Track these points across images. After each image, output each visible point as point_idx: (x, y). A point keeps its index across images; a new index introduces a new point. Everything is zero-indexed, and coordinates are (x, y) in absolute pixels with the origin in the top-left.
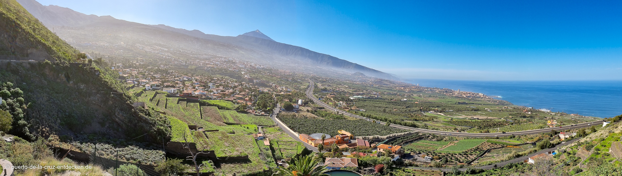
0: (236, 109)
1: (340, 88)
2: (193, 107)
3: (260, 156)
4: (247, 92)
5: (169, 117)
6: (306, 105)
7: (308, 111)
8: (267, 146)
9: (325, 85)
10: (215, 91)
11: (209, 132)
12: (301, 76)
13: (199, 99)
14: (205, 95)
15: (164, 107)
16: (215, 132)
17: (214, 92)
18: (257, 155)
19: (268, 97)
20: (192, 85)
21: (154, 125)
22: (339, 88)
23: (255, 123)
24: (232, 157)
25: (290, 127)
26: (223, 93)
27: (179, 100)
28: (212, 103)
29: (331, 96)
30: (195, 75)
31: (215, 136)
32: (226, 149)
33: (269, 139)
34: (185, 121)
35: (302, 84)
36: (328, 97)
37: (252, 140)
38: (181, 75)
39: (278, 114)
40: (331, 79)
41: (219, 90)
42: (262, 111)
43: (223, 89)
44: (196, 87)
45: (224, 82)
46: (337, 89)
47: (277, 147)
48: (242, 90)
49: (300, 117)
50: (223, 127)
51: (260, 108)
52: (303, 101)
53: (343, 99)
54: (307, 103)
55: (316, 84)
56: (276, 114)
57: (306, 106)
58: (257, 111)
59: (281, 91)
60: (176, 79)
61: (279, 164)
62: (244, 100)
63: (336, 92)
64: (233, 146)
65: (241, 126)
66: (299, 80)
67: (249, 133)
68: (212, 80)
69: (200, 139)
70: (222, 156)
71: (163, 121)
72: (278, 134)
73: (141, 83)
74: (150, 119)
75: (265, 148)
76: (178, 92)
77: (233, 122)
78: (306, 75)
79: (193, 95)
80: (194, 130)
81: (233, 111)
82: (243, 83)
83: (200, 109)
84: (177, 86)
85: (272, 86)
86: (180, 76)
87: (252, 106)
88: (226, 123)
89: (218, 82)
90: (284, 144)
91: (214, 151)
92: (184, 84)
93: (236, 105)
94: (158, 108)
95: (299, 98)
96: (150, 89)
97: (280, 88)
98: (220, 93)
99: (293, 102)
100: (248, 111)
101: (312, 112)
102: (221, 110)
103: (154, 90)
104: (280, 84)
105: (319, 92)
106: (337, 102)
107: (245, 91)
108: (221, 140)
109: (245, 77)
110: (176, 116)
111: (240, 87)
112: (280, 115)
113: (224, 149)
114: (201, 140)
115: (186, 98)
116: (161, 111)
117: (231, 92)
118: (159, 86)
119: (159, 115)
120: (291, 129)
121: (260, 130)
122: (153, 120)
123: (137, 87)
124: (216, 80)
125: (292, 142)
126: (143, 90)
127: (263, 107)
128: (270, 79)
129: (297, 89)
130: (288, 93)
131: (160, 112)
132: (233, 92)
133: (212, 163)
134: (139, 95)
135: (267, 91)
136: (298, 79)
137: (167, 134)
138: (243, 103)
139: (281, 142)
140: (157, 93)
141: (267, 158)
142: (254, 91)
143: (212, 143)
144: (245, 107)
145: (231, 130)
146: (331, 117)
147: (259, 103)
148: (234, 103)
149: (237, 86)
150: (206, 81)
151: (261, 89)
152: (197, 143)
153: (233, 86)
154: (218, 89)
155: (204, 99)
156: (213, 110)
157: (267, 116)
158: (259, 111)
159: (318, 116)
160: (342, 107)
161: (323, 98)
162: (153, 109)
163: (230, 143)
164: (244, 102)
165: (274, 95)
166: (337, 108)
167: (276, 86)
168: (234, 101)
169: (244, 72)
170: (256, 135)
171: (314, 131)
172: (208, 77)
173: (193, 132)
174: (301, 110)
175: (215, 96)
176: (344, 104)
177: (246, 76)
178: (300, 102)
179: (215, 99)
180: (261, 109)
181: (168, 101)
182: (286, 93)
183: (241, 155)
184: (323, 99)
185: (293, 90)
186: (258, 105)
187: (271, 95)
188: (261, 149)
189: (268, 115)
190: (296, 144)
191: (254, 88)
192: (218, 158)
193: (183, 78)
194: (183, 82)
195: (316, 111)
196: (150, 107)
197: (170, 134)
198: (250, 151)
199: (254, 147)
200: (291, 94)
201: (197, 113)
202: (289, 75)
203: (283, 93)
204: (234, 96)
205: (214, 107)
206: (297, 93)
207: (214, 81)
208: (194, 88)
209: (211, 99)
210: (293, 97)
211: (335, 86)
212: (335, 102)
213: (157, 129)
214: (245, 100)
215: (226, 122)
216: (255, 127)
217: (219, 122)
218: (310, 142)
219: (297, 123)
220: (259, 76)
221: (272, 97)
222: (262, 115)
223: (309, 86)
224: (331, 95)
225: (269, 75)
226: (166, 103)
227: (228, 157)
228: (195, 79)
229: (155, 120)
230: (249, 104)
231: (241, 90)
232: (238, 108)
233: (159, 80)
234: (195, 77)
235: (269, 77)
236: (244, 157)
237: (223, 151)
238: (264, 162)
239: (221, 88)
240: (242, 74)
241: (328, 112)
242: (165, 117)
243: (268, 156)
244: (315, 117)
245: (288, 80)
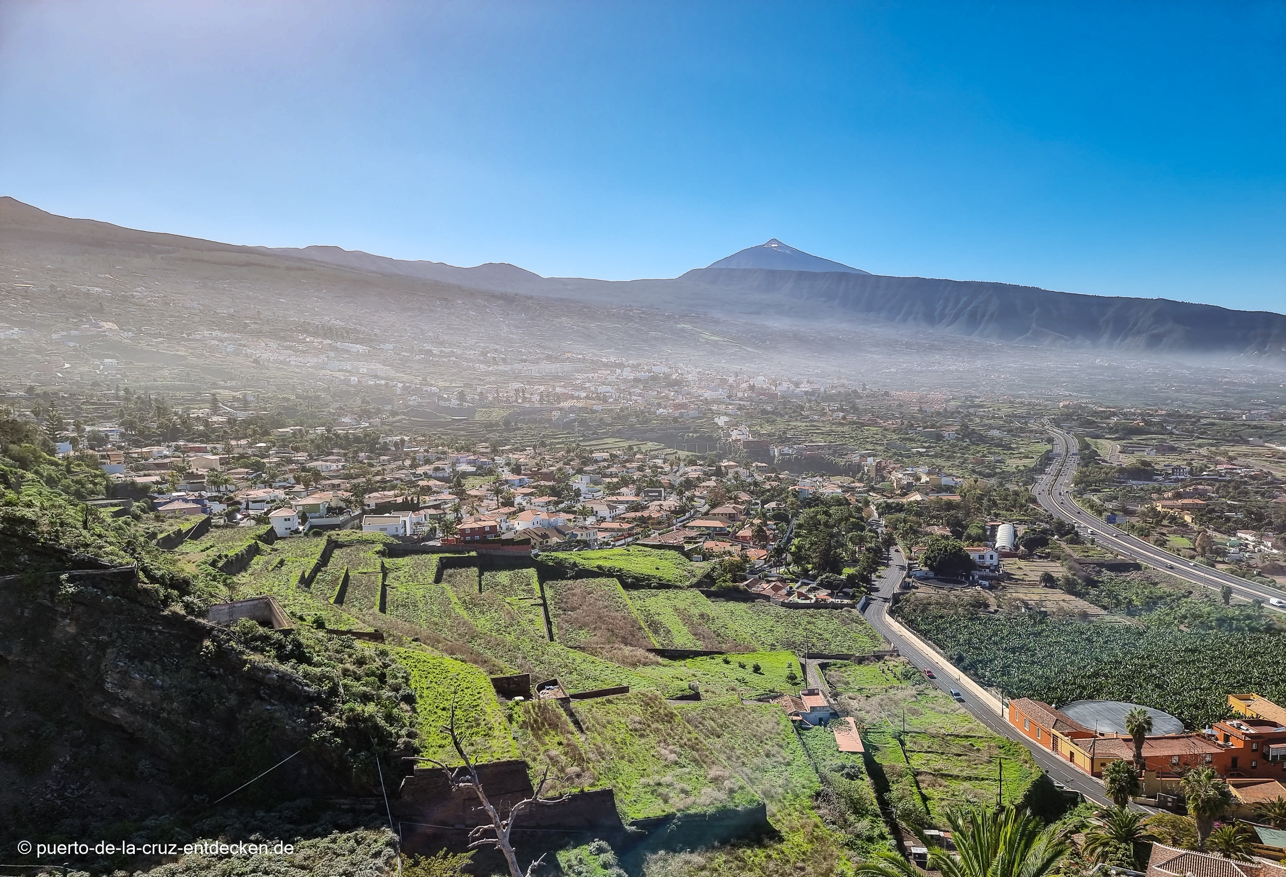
0: (698, 585)
1: (1241, 461)
2: (506, 590)
3: (819, 808)
4: (743, 503)
5: (402, 650)
6: (1038, 551)
7: (1049, 581)
8: (853, 757)
9: (1140, 447)
10: (604, 511)
11: (589, 701)
12: (1005, 410)
13: (534, 552)
14: (559, 532)
15: (376, 609)
16: (615, 696)
17: (600, 514)
18: (807, 802)
19: (840, 521)
20: (498, 492)
21: (332, 704)
22: (1231, 459)
23: (790, 645)
24: (696, 815)
25: (958, 661)
26: (639, 514)
27: (445, 565)
28: (592, 565)
29: (1180, 502)
30: (507, 447)
31: (613, 717)
32: (668, 779)
33: (859, 722)
34: (475, 662)
35: (1012, 449)
36: (1159, 509)
37: (781, 727)
38: (444, 453)
39: (896, 599)
40: (1181, 416)
41: (621, 502)
42: (819, 585)
43: (635, 499)
44: (518, 500)
45: (640, 469)
46: (1219, 467)
47: (901, 765)
48: (723, 496)
49: (1006, 609)
50: (648, 669)
51: (807, 571)
52: (1022, 530)
53: (1260, 517)
54: (1044, 542)
55: (1087, 446)
56: (886, 600)
57: (1040, 557)
58: (795, 586)
59: (907, 490)
60: (420, 471)
61: (914, 850)
62: (735, 538)
63: (1211, 481)
64: (695, 761)
65: (727, 662)
66: (995, 433)
67: (762, 691)
68: (584, 464)
69: (547, 739)
70: (651, 815)
71: (373, 674)
72: (900, 695)
73: (247, 508)
74: (306, 675)
75: (843, 767)
76: (433, 530)
77: (690, 646)
78: (1029, 404)
79: (503, 537)
80: (517, 698)
81: (689, 593)
82: (725, 463)
83: (543, 597)
84: (429, 500)
85: (859, 467)
86: (439, 459)
87: (771, 567)
88: (662, 653)
89: (613, 470)
90: (935, 747)
91: (608, 795)
92: (461, 493)
93: (697, 564)
94: (345, 616)
95: (997, 515)
96: (297, 531)
97: (900, 476)
98: (624, 518)
99: (969, 537)
100: (754, 590)
101: (1070, 588)
102: (636, 592)
103: (318, 534)
104: (901, 455)
105: (1107, 481)
106: (1219, 535)
107: (736, 498)
108: (642, 736)
109: (734, 438)
110: (434, 642)
111: (712, 483)
112: (907, 601)
113: (657, 778)
114: (552, 743)
115: (473, 554)
116: (359, 626)
117: (673, 509)
118: (340, 511)
119: (350, 647)
120: (965, 670)
121: (815, 678)
122: (320, 679)
123: (225, 526)
124: (605, 460)
125: (972, 741)
126: (260, 537)
127: (821, 568)
128: (852, 438)
129: (989, 476)
130: (946, 497)
131: (354, 634)
132: (681, 506)
133: (609, 856)
134: (238, 564)
135: (840, 490)
136: (991, 427)
137: (399, 737)
138: (730, 554)
139: (919, 739)
140: (333, 545)
141: (852, 818)
142: (776, 494)
143: (601, 754)
144: (738, 570)
145: (685, 685)
146: (1185, 617)
147: (799, 548)
148: (688, 555)
149: (698, 479)
150: (560, 469)
151: (807, 484)
152: (534, 760)
153: (678, 481)
154: (614, 498)
155: (558, 547)
156: (601, 596)
157: (841, 606)
158: (804, 584)
159: (1105, 608)
160: (1252, 562)
161: (1132, 513)
162: (319, 624)
163: (681, 746)
164: (732, 549)
165: (873, 508)
166: (1219, 566)
167: (879, 468)
168: (688, 547)
169: (726, 419)
170: (797, 702)
171: (1084, 688)
172: (568, 451)
173: (517, 709)
174: (1008, 576)
175: (606, 530)
176: (1269, 544)
177: (735, 435)
178: (1003, 536)
179: (607, 544)
180: (814, 578)
181: (391, 575)
182: (933, 497)
183: (731, 805)
184: (1134, 520)
185: (966, 482)
186: (798, 558)
187: (859, 510)
188: (821, 769)
189: (846, 601)
190: (995, 752)
191: (774, 484)
192: (632, 824)
193: (454, 464)
194: (457, 483)
195: (1094, 584)
196: (301, 618)
197: (411, 735)
198: (773, 780)
199: (788, 764)
200: (956, 498)
201: (531, 616)
202: (946, 414)
203: (918, 497)
204: (684, 527)
205: (604, 580)
206: (987, 492)
207: (595, 467)
208: (508, 503)
209: (586, 545)
210: (967, 514)
211: (1203, 451)
212: (1210, 532)
213: (348, 721)
214: (737, 538)
215: (658, 646)
216: (790, 666)
217: (627, 650)
218: (1066, 746)
219: (995, 643)
220: (795, 428)
221: (861, 519)
222: (819, 605)
223: (1047, 459)
224: (1178, 496)
225: (844, 418)
226: (384, 587)
227: (679, 819)
228: (508, 464)
229: (330, 679)
230: (756, 555)
231: (716, 495)
232: (708, 576)
233: (336, 482)
234: (511, 455)
235: (846, 428)
236: (749, 813)
237: (655, 789)
238: (841, 836)
239: (628, 494)
240: (719, 428)
241: (1164, 588)
242: (383, 653)
243: (859, 809)
244: (1090, 611)
245: (939, 437)
